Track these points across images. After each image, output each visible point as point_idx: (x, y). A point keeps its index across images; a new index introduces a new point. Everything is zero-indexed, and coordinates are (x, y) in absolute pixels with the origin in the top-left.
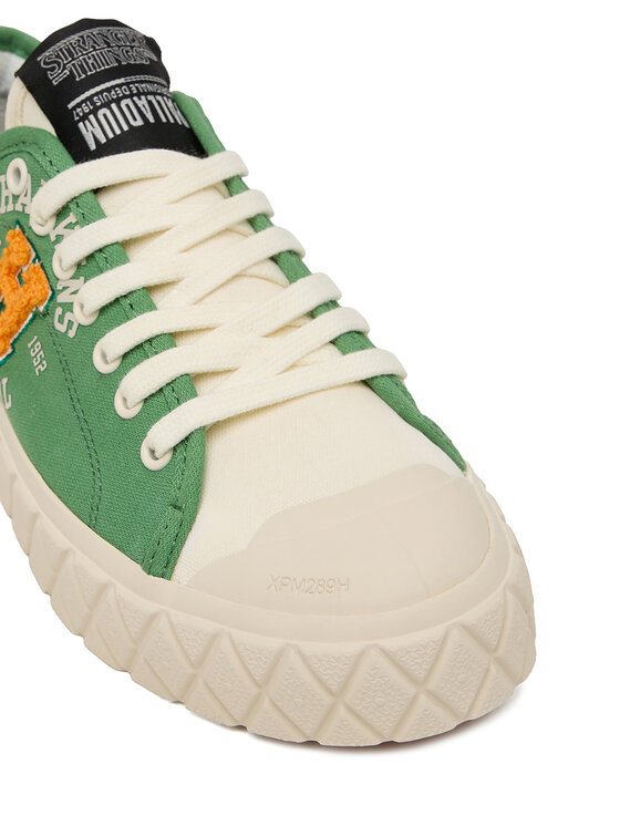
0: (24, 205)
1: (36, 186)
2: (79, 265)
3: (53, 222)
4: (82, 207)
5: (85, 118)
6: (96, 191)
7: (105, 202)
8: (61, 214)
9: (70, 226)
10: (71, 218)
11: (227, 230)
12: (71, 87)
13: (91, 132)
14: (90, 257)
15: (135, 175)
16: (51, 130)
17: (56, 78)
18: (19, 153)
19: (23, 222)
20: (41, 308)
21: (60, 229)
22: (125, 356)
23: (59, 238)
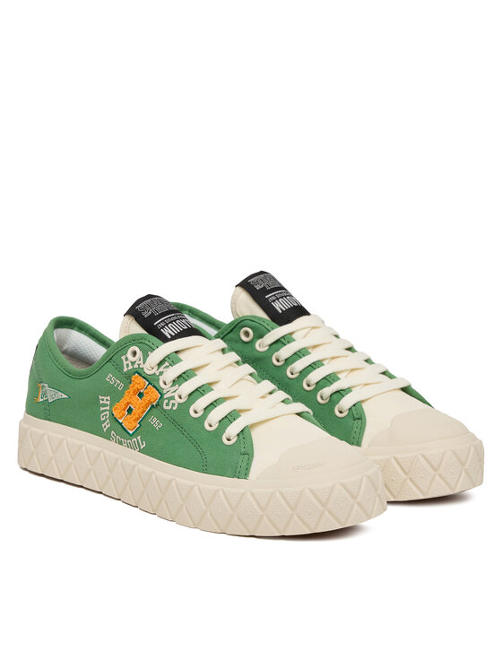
0: (139, 365)
1: (145, 356)
2: (174, 381)
3: (156, 368)
4: (172, 359)
5: (163, 327)
6: (176, 352)
7: (181, 356)
8: (160, 364)
9: (167, 367)
10: (167, 364)
11: (230, 365)
12: (153, 318)
13: (167, 332)
14: (180, 376)
15: (192, 345)
16: (145, 332)
17: (146, 315)
18: (133, 345)
19: (140, 371)
20: (154, 404)
21: (161, 369)
22: (205, 409)
23: (161, 373)
